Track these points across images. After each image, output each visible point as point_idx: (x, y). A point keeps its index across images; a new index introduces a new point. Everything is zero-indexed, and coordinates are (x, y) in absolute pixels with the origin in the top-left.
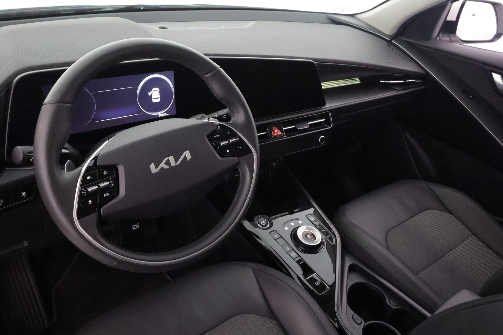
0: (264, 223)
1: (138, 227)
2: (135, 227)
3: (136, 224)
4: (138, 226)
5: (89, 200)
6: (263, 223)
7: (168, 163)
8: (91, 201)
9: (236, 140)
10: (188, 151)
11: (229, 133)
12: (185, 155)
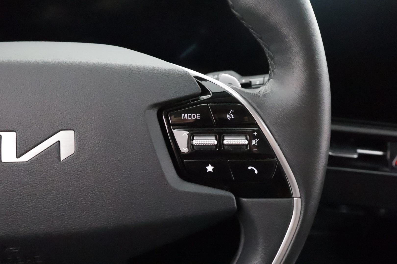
9: (247, 145)
10: (72, 132)
11: (231, 116)
12: (59, 142)
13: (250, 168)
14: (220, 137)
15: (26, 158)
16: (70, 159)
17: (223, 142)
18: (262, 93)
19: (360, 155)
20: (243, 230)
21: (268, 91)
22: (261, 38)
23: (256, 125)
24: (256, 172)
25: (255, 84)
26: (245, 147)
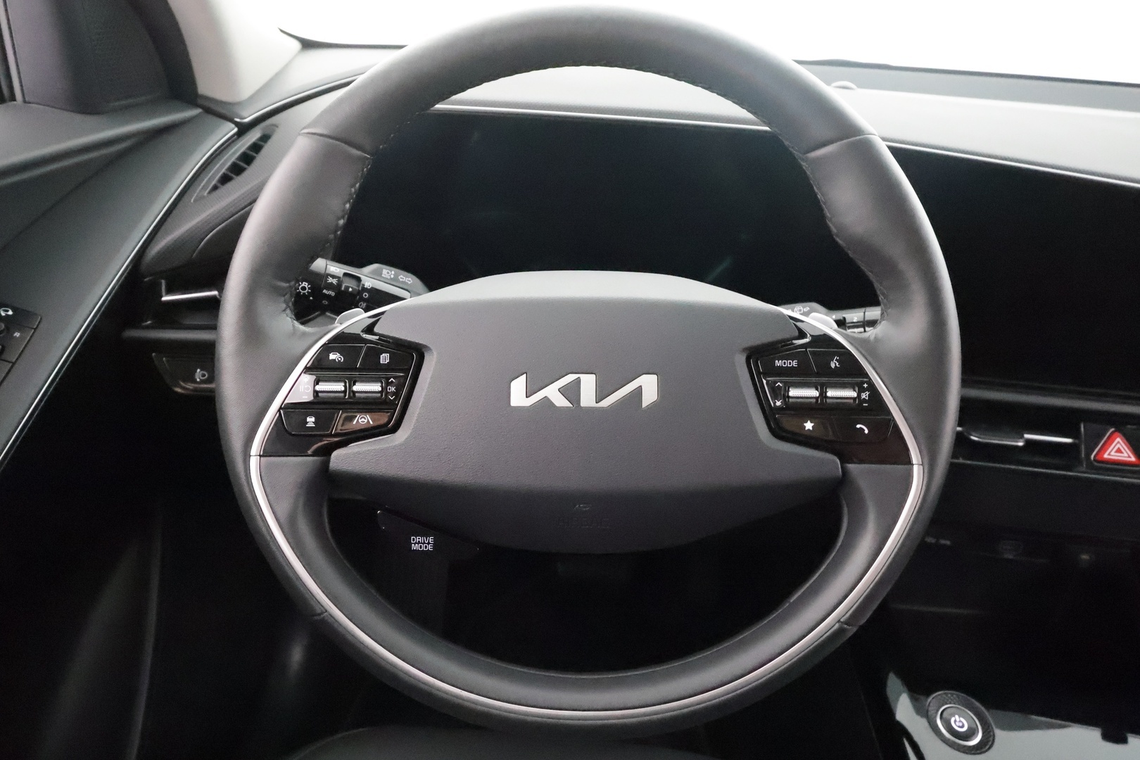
0: (962, 727)
1: (430, 548)
2: (421, 544)
3: (427, 535)
4: (429, 543)
5: (311, 415)
6: (960, 722)
7: (572, 392)
8: (313, 419)
9: (854, 399)
10: (655, 377)
11: (835, 364)
12: (641, 386)
13: (858, 426)
14: (822, 388)
15: (606, 403)
16: (653, 406)
17: (826, 394)
18: (872, 338)
19: (1028, 442)
20: (845, 510)
21: (880, 336)
22: (872, 272)
23: (866, 375)
24: (866, 431)
25: (851, 321)
26: (852, 401)
